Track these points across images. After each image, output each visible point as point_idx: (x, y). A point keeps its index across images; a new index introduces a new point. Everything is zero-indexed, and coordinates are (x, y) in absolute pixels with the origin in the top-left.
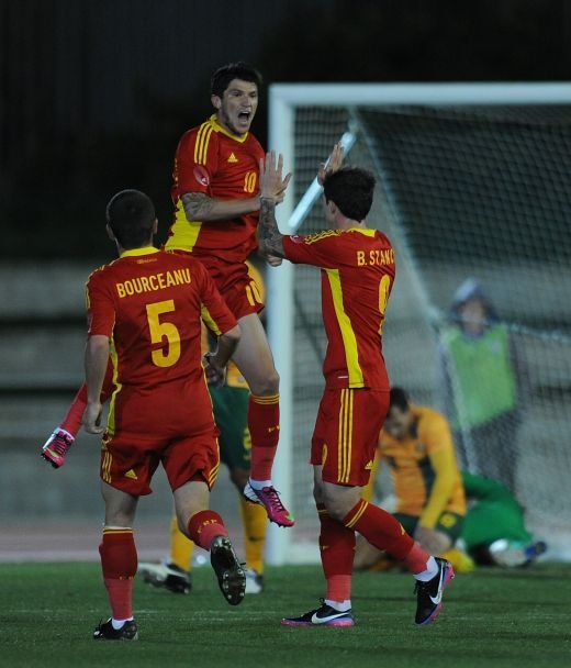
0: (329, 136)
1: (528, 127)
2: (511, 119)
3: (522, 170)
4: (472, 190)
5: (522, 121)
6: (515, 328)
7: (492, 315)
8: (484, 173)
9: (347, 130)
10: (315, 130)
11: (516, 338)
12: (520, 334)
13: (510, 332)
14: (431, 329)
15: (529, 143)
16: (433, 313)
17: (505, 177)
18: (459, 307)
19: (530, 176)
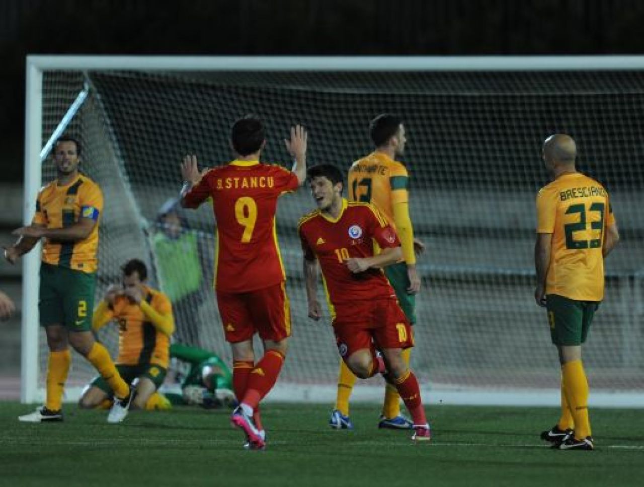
0: (70, 92)
1: (213, 88)
2: (202, 81)
3: (208, 119)
4: (172, 133)
5: (210, 83)
6: (202, 234)
7: (186, 225)
8: (181, 121)
9: (83, 89)
10: (60, 88)
11: (203, 241)
12: (205, 238)
13: (198, 237)
14: (142, 233)
15: (214, 99)
16: (143, 222)
17: (196, 124)
18: (162, 218)
19: (214, 124)
